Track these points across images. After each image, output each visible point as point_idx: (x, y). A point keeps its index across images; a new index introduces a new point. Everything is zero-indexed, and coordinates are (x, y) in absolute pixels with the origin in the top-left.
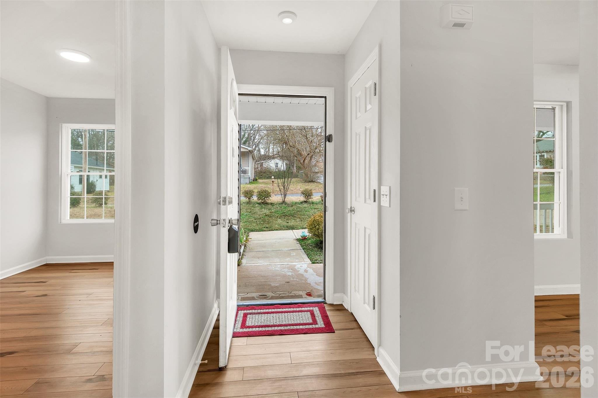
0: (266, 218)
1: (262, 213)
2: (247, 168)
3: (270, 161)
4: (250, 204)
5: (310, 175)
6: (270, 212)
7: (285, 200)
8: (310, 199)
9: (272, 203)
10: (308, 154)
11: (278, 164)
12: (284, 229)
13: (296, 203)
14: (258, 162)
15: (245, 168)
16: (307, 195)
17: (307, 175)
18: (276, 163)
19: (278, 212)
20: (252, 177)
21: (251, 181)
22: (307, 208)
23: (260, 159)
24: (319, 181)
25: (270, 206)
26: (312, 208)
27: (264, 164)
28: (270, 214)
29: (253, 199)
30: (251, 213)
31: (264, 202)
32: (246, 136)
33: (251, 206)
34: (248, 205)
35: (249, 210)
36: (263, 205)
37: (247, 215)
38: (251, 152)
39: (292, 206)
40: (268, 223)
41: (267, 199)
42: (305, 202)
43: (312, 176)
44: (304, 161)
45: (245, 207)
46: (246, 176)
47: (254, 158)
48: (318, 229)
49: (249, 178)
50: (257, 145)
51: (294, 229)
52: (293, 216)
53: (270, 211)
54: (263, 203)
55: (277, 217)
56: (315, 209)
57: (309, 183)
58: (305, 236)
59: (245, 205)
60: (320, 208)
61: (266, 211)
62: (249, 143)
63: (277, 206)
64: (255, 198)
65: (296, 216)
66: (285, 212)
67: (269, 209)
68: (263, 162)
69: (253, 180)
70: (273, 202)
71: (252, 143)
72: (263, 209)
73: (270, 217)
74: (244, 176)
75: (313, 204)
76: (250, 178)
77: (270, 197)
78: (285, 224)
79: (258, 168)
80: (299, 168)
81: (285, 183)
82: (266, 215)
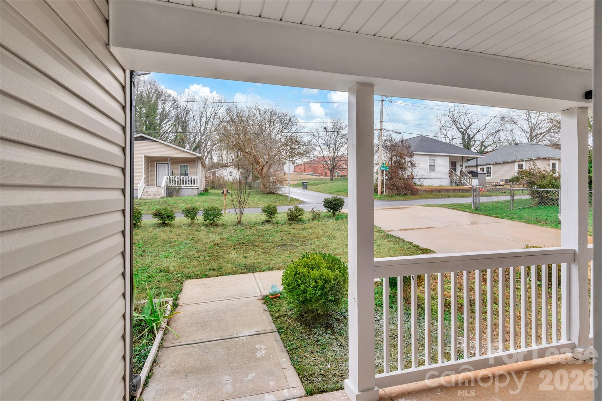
0: (215, 248)
1: (208, 240)
2: (195, 177)
3: (223, 169)
4: (193, 227)
5: (269, 186)
6: (221, 239)
7: (242, 219)
8: (273, 217)
9: (223, 225)
10: (267, 162)
11: (232, 172)
12: (240, 271)
13: (256, 223)
14: (210, 170)
15: (192, 177)
16: (269, 213)
17: (265, 186)
18: (230, 172)
19: (232, 239)
20: (202, 188)
21: (200, 192)
22: (271, 231)
23: (212, 167)
24: (279, 192)
25: (220, 229)
26: (277, 231)
27: (216, 172)
28: (219, 242)
29: (198, 220)
30: (192, 241)
31: (213, 223)
32: (197, 141)
33: (194, 230)
34: (190, 228)
35: (190, 236)
36: (211, 228)
37: (186, 244)
38: (200, 159)
39: (250, 228)
40: (217, 259)
41: (217, 219)
42: (268, 222)
43: (271, 186)
44: (262, 170)
45: (185, 232)
46: (194, 186)
47: (205, 166)
48: (304, 292)
49: (198, 188)
50: (210, 152)
51: (256, 272)
52: (253, 244)
53: (221, 236)
54: (211, 224)
55: (231, 246)
56: (280, 232)
57: (268, 195)
58: (276, 292)
59: (185, 228)
60: (288, 231)
61: (215, 237)
62: (200, 150)
63: (231, 227)
64: (200, 217)
65: (256, 243)
66: (241, 237)
67: (220, 234)
68: (215, 170)
69: (204, 191)
70: (225, 223)
71: (204, 150)
72: (211, 234)
73: (220, 247)
74: (192, 186)
75: (277, 224)
76: (200, 189)
77: (222, 216)
78: (241, 260)
79: (209, 177)
80: (255, 178)
81: (241, 198)
82: (215, 244)
